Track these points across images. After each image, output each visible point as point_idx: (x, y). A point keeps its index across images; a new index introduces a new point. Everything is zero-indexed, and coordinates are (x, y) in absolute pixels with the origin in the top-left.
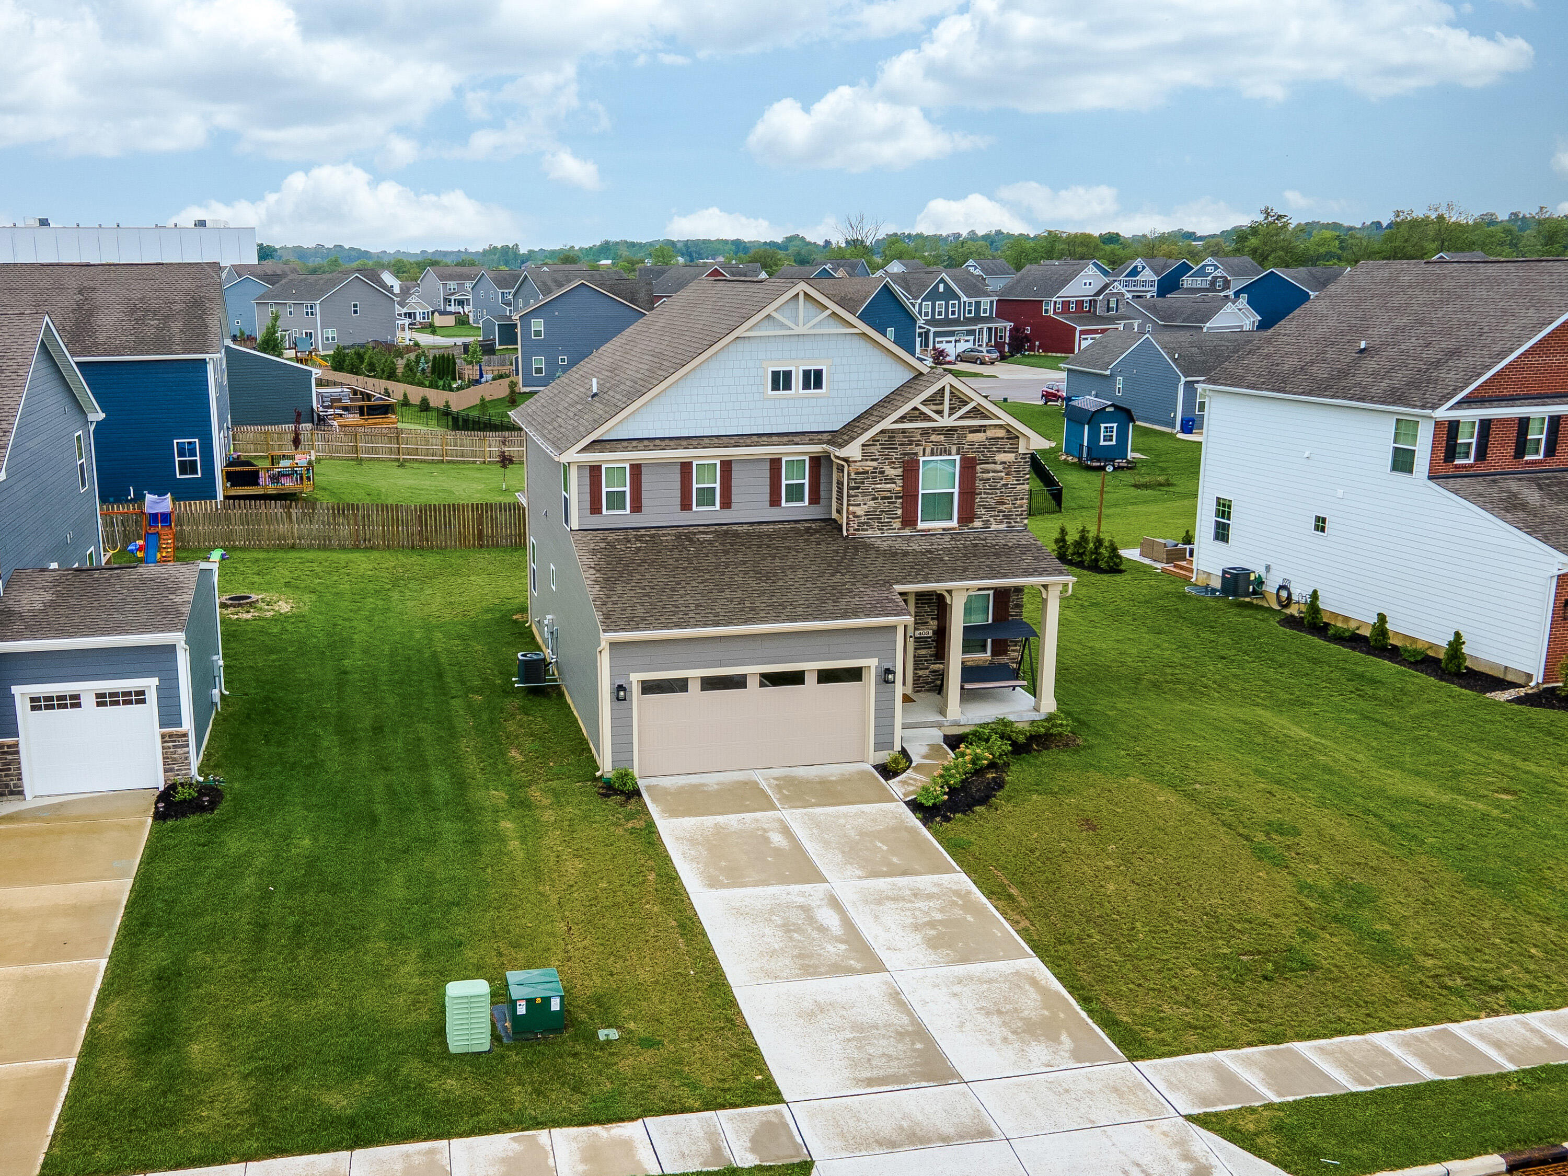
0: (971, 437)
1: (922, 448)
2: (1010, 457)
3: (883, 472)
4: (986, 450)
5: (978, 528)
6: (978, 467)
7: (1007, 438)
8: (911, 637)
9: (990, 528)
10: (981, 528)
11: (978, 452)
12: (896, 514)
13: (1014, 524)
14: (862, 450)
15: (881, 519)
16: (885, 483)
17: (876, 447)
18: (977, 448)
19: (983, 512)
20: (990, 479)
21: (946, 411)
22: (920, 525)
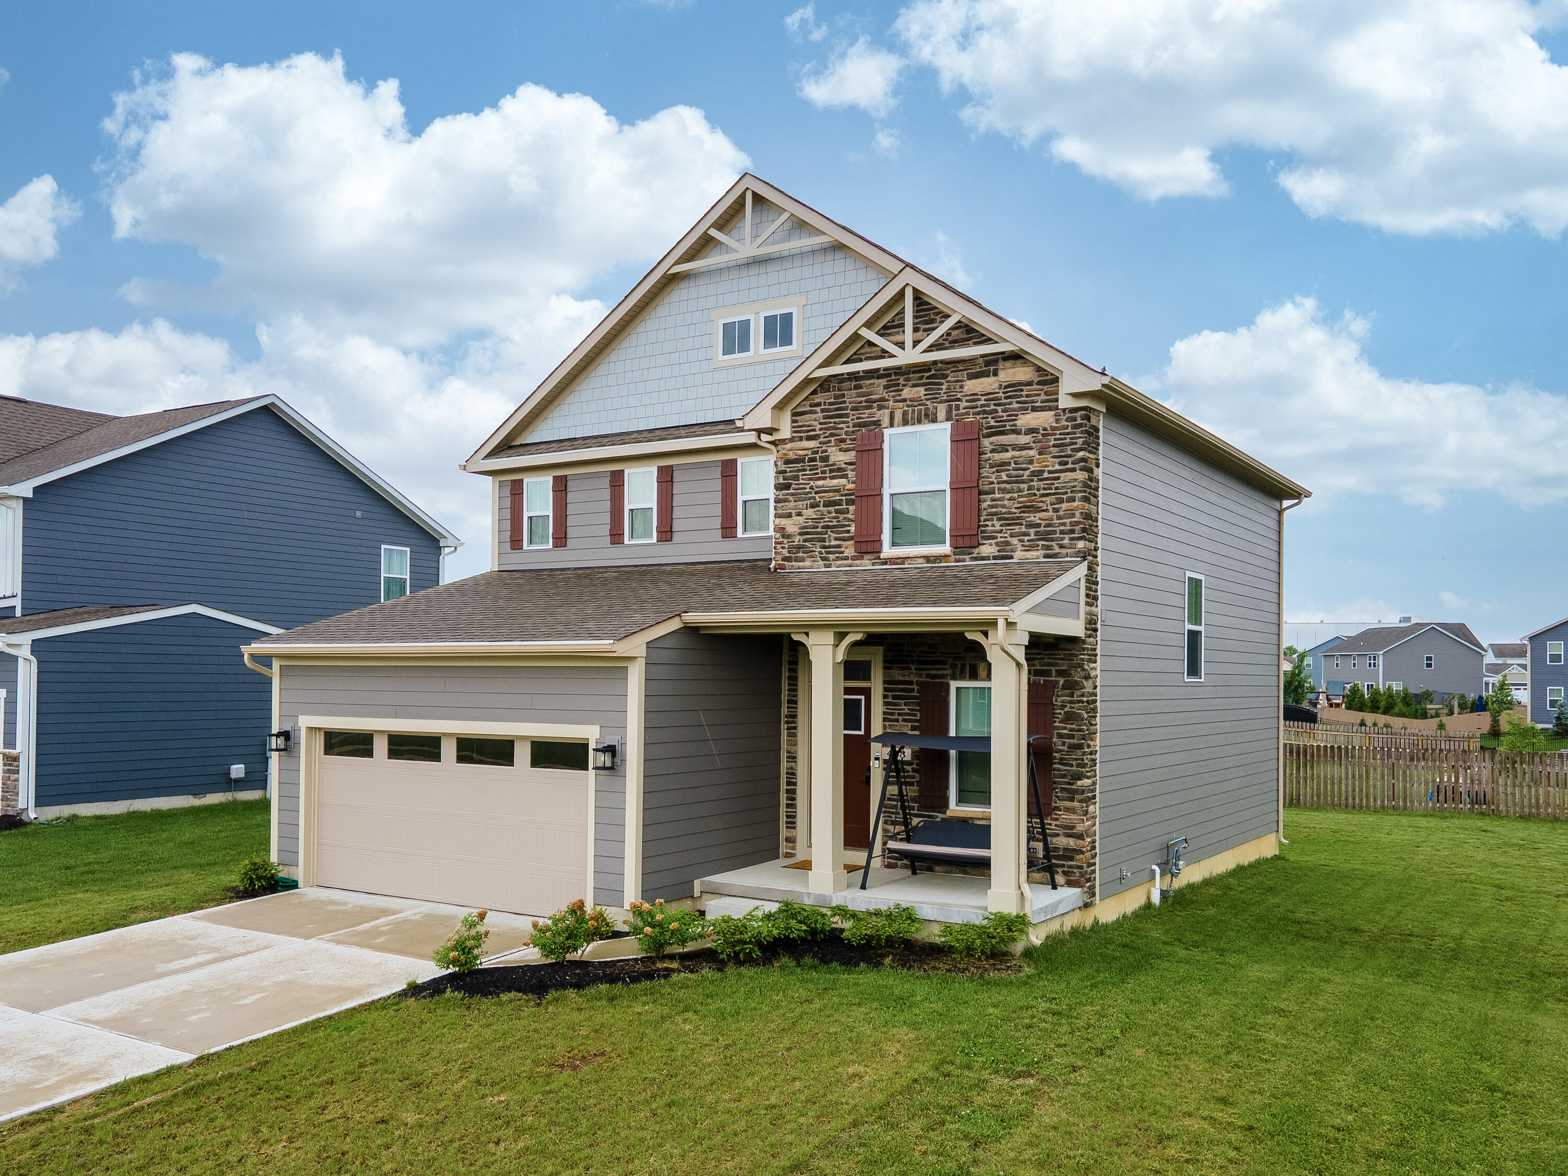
0: (971, 386)
1: (887, 412)
2: (1044, 419)
3: (825, 459)
4: (999, 409)
5: (988, 558)
6: (986, 442)
7: (1039, 383)
8: (877, 759)
9: (1012, 557)
10: (995, 558)
11: (985, 412)
12: (848, 532)
13: (1057, 550)
14: (793, 421)
15: (824, 540)
16: (832, 478)
17: (814, 416)
18: (982, 406)
19: (998, 528)
20: (1009, 464)
21: (909, 336)
22: (887, 551)
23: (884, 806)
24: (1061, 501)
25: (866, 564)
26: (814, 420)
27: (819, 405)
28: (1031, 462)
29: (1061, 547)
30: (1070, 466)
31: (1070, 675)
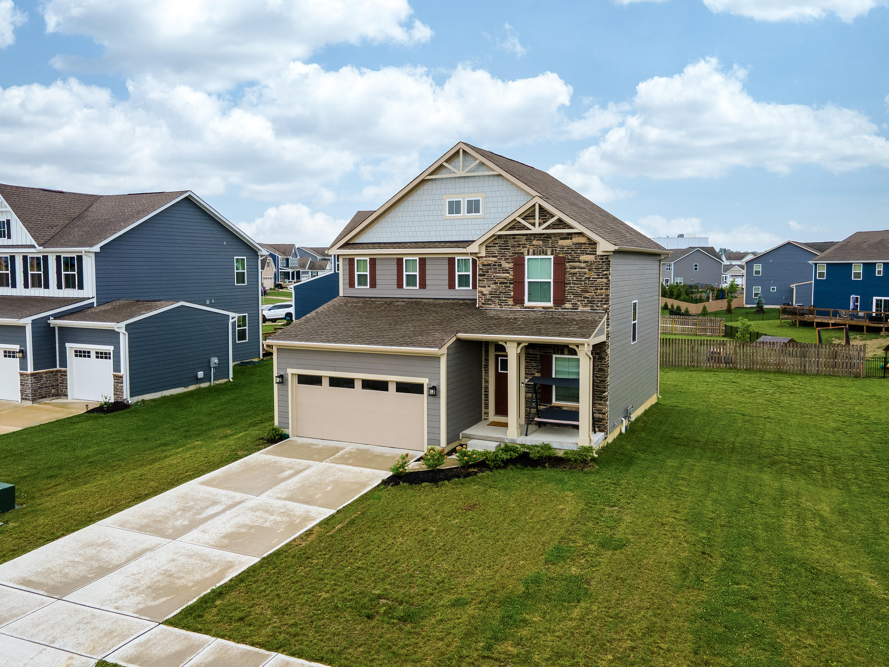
0: (561, 242)
1: (526, 249)
2: (591, 258)
3: (500, 265)
4: (573, 252)
5: (568, 309)
6: (567, 264)
7: (588, 244)
8: (523, 383)
9: (577, 309)
10: (571, 309)
11: (567, 253)
12: (510, 295)
13: (596, 308)
14: (486, 249)
15: (500, 297)
16: (503, 273)
17: (495, 248)
18: (566, 251)
19: (572, 298)
20: (577, 274)
21: (537, 221)
22: (527, 303)
23: (526, 401)
24: (597, 289)
25: (518, 308)
27: (497, 244)
28: (585, 274)
29: (597, 306)
30: (601, 276)
31: (601, 354)
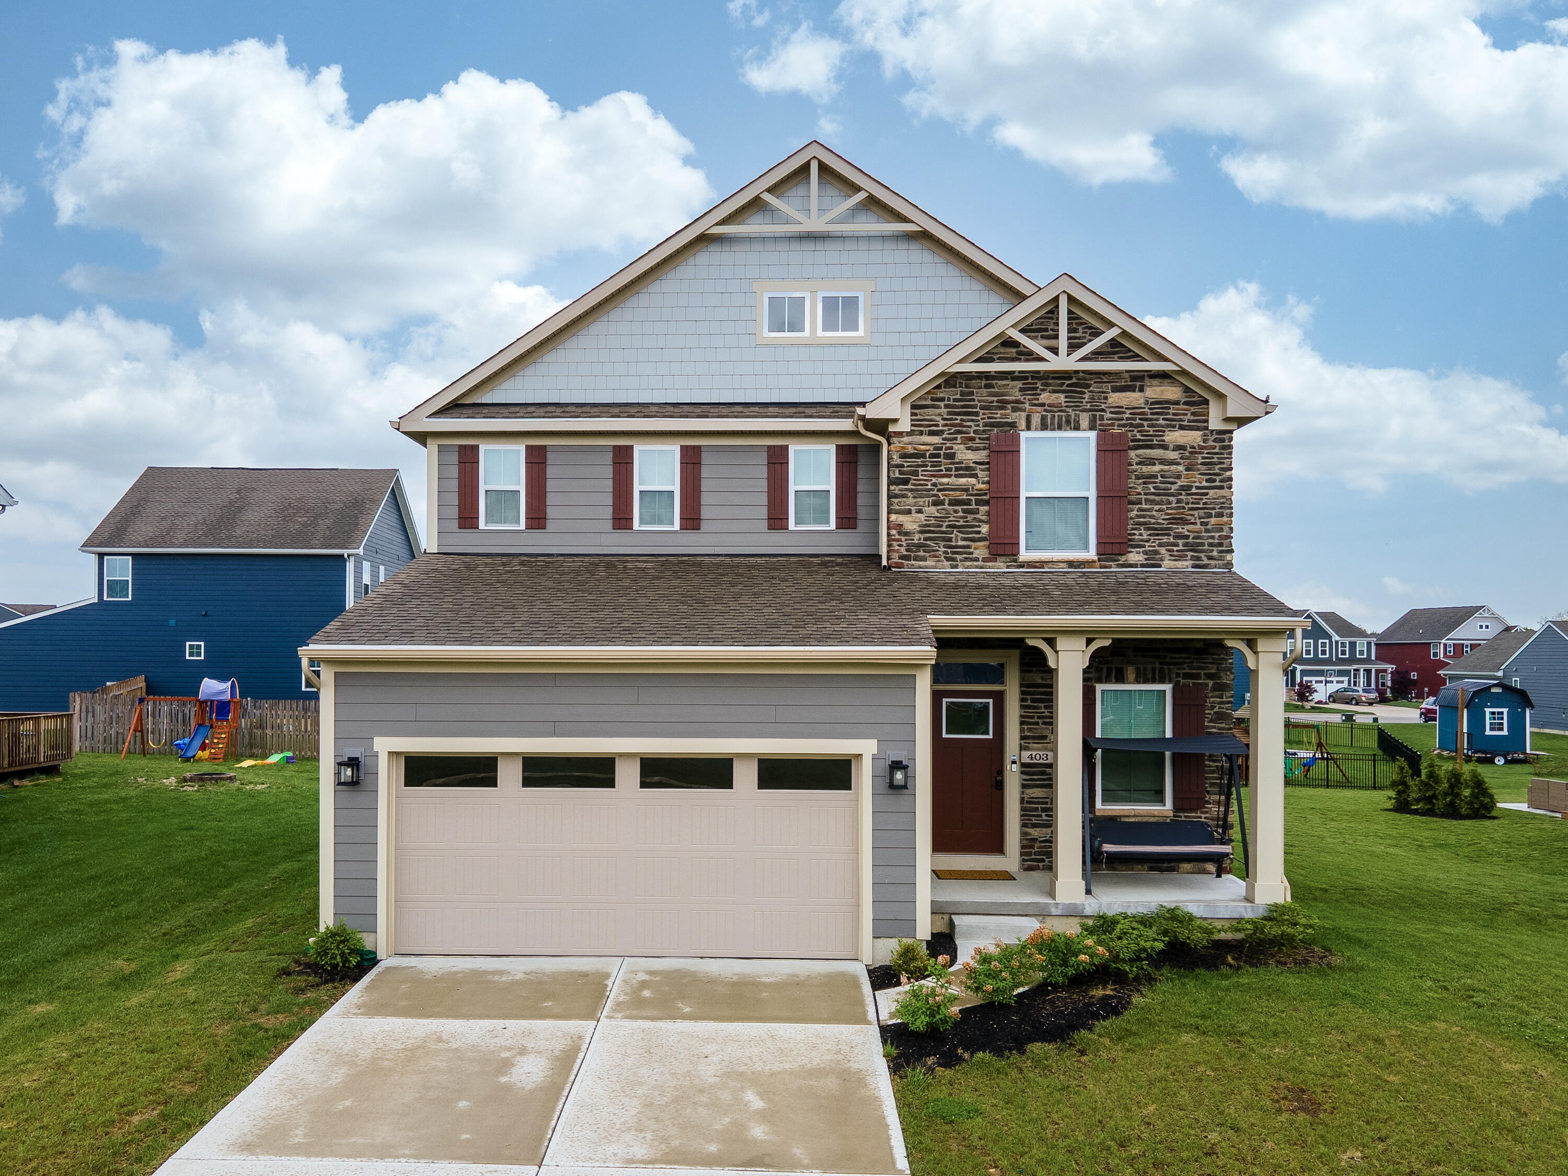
0: (1115, 398)
1: (1024, 414)
2: (1193, 437)
3: (951, 456)
4: (1145, 423)
5: (1135, 566)
6: (1132, 454)
7: (1186, 403)
8: (1014, 762)
9: (1160, 566)
10: (1142, 566)
11: (1131, 425)
12: (979, 532)
13: (1206, 561)
14: (913, 414)
15: (950, 540)
16: (956, 476)
17: (938, 411)
18: (1128, 419)
19: (1145, 537)
20: (1156, 477)
21: (1063, 343)
22: (1025, 555)
23: (1023, 809)
24: (1210, 516)
25: (1000, 566)
26: (939, 415)
27: (942, 399)
28: (1179, 477)
29: (1210, 558)
30: (1217, 484)
31: (1220, 678)
